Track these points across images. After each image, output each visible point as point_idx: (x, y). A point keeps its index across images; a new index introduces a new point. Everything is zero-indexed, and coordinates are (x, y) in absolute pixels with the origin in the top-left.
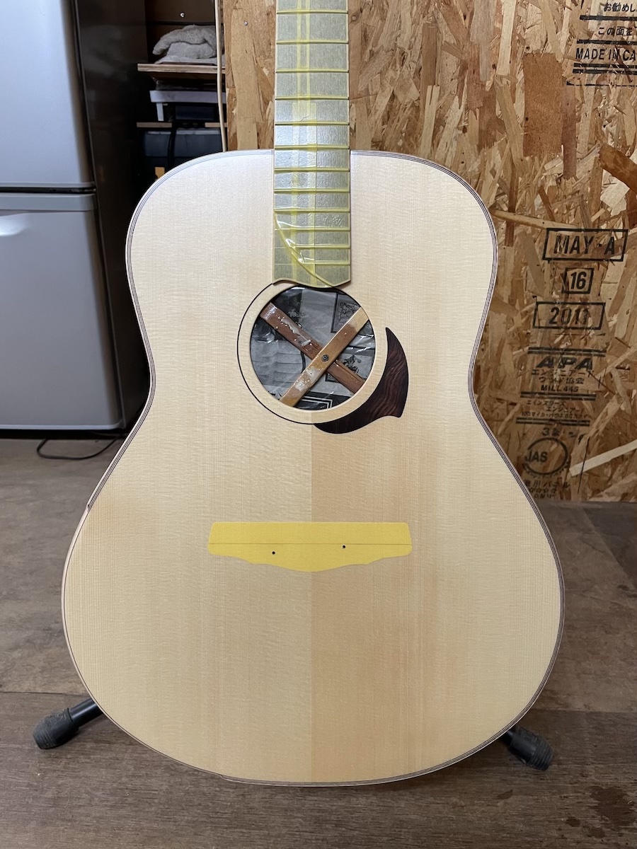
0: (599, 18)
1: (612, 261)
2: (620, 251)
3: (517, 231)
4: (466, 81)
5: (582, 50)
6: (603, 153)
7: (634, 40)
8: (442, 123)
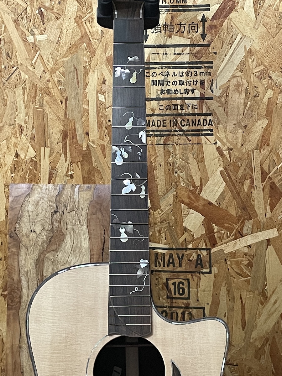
0: (158, 99)
1: (203, 273)
2: (208, 266)
4: (68, 143)
6: (179, 192)
7: (187, 113)
8: (54, 172)
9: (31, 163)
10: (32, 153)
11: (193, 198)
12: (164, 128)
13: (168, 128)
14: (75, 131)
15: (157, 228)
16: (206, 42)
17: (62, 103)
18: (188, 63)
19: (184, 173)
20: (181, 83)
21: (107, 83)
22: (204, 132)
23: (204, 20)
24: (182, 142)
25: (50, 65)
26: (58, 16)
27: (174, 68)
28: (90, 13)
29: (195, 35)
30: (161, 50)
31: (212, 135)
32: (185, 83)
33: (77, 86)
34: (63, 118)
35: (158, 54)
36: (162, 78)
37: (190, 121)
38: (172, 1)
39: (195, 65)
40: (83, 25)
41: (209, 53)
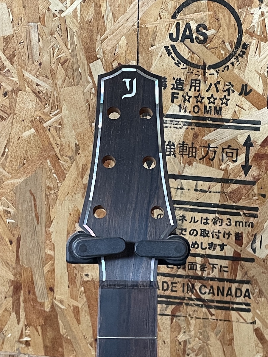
4: (22, 299)
7: (211, 276)
12: (173, 294)
13: (180, 294)
14: (33, 283)
16: (249, 178)
17: (11, 243)
18: (217, 206)
19: (200, 356)
20: (204, 233)
22: (235, 306)
23: (248, 143)
24: (200, 315)
27: (193, 210)
28: (56, 114)
29: (232, 165)
30: (174, 183)
31: (248, 311)
32: (210, 235)
33: (36, 221)
34: (14, 265)
37: (215, 288)
38: (196, 110)
39: (229, 210)
40: (45, 133)
41: (254, 195)
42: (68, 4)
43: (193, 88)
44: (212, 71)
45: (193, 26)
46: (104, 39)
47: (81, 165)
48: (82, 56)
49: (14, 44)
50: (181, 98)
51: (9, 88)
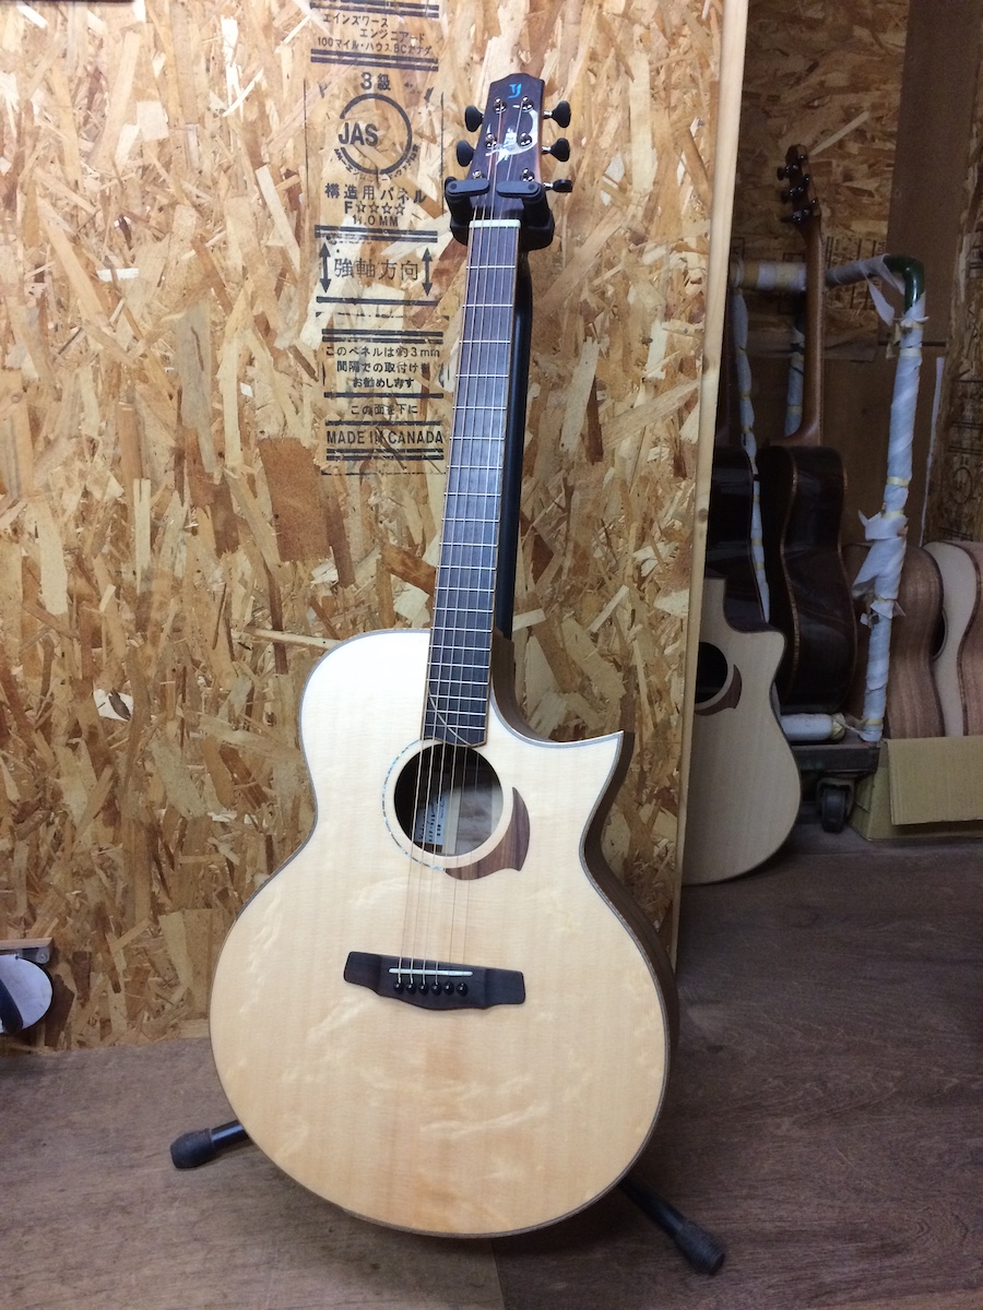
0: (348, 395)
3: (290, 655)
4: (185, 471)
5: (334, 433)
6: (386, 554)
7: (399, 420)
8: (160, 523)
9: (116, 507)
10: (115, 489)
11: (410, 564)
12: (361, 447)
13: (367, 445)
14: (198, 449)
15: (350, 617)
16: (430, 298)
17: (171, 397)
18: (400, 333)
19: (394, 523)
20: (390, 367)
21: (256, 363)
22: (428, 454)
23: (427, 258)
24: (392, 470)
25: (147, 327)
26: (160, 235)
27: (376, 340)
28: (220, 232)
29: (412, 283)
30: (353, 309)
31: (441, 458)
32: (396, 369)
33: (199, 367)
34: (175, 426)
35: (348, 314)
36: (356, 358)
37: (405, 434)
38: (372, 221)
39: (413, 338)
40: (207, 254)
41: (437, 318)
42: (230, 102)
43: (367, 196)
44: (385, 176)
45: (363, 127)
46: (271, 141)
47: (250, 293)
48: (246, 162)
49: (170, 148)
50: (355, 208)
51: (165, 201)
